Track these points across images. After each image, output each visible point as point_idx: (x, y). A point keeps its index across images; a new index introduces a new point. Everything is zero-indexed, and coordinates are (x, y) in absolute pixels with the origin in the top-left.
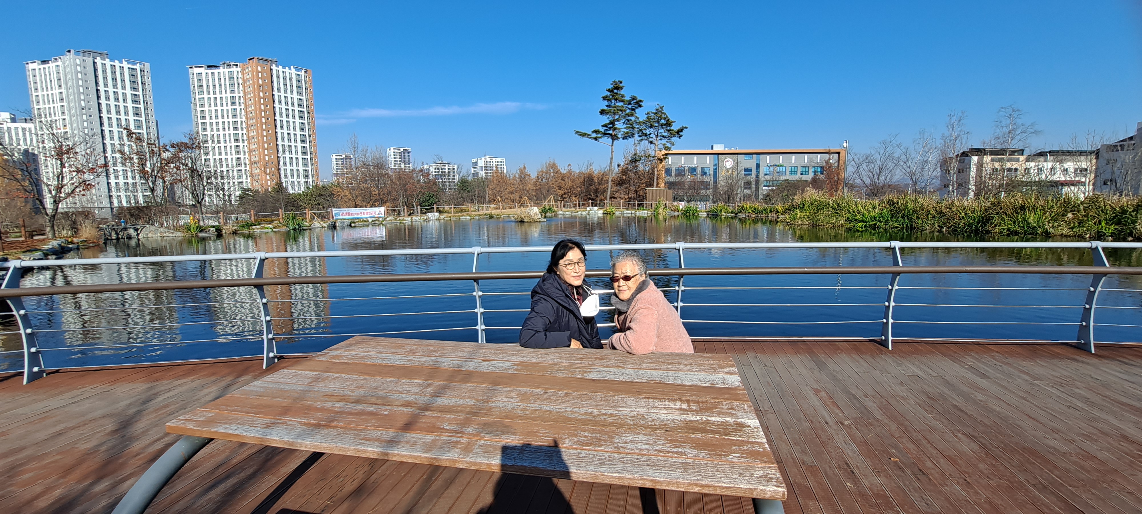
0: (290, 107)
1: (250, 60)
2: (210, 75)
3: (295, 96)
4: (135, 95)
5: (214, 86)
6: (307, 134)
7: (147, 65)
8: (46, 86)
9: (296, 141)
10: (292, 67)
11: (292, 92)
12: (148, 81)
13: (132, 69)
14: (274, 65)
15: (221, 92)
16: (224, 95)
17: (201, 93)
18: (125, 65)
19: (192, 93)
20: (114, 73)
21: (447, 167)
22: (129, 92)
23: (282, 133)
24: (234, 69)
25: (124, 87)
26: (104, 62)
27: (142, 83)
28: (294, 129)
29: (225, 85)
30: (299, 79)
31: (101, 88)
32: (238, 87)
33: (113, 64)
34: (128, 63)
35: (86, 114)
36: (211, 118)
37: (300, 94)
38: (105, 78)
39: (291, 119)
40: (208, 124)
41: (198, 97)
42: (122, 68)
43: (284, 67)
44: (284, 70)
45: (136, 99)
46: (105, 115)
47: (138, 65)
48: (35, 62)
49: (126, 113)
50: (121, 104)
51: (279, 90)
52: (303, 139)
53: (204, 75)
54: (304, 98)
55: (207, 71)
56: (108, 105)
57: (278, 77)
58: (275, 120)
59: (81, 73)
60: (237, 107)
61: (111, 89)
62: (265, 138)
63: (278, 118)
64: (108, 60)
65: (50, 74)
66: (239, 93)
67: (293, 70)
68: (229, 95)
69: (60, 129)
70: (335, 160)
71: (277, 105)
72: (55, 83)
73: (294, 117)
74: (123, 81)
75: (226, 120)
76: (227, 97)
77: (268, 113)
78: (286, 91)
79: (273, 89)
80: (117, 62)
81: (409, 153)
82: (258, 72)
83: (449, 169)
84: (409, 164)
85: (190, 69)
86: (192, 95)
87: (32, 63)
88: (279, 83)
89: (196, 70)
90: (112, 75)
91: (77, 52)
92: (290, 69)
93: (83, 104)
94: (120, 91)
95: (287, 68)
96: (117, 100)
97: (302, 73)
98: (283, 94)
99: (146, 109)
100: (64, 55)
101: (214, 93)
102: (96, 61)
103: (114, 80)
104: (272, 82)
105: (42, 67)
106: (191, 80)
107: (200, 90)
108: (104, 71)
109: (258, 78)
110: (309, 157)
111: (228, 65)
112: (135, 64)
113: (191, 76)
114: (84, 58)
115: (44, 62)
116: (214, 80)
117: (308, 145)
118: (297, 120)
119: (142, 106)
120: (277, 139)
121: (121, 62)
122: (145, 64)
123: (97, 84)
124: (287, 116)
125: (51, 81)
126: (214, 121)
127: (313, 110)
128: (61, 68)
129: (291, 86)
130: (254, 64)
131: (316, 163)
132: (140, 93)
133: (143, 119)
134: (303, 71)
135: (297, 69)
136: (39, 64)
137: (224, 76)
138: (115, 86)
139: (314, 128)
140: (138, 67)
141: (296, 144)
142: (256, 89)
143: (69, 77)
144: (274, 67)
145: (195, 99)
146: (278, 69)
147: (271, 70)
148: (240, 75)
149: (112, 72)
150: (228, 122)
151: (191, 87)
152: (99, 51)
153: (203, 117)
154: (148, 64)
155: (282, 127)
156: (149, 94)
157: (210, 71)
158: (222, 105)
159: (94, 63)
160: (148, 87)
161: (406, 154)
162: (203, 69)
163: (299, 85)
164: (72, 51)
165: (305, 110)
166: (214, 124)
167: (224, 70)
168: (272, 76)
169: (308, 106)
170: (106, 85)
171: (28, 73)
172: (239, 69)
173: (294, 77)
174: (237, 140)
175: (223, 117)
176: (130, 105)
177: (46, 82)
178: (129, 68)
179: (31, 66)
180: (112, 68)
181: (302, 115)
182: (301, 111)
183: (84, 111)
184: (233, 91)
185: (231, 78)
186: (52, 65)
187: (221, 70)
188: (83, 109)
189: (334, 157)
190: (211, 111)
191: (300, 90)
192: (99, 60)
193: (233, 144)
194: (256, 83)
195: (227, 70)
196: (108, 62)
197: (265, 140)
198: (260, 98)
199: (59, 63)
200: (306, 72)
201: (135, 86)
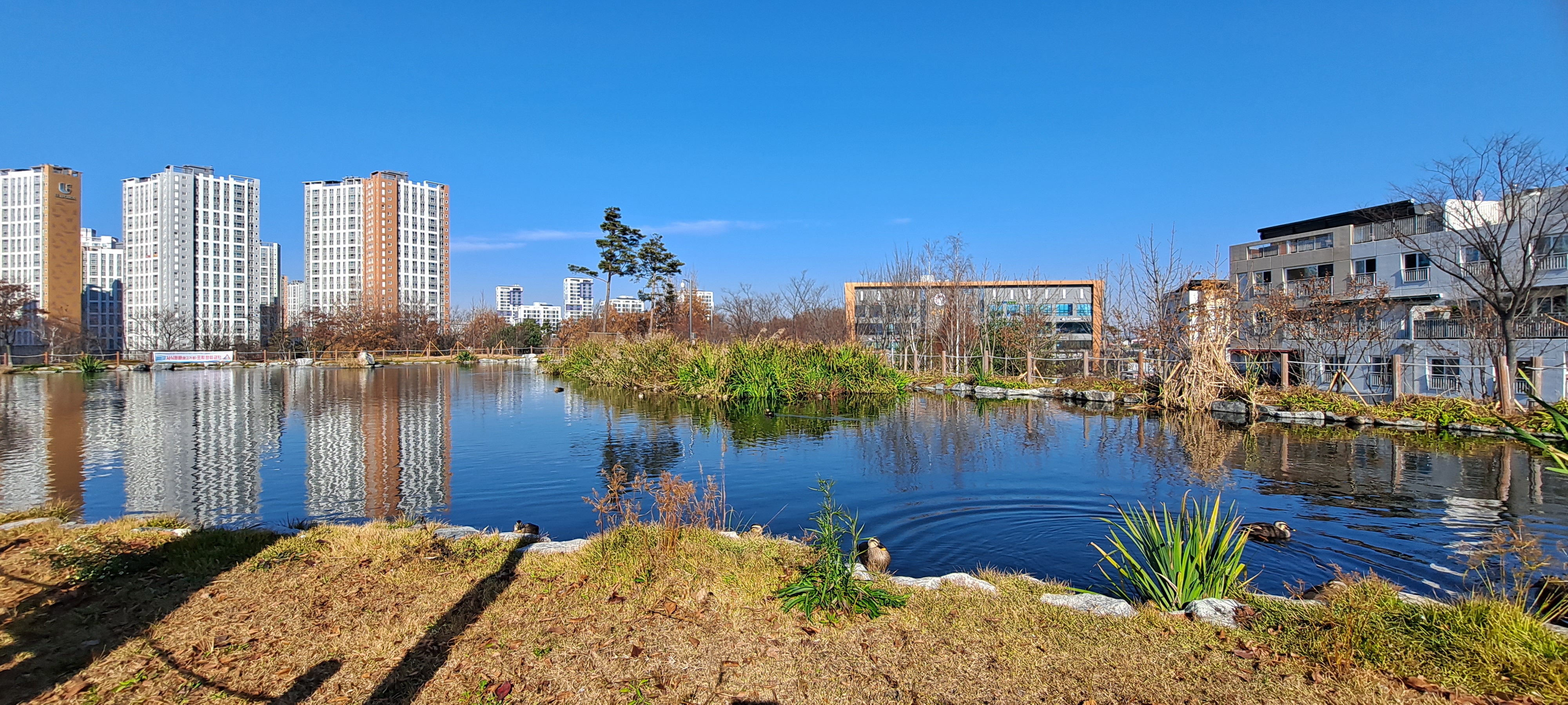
0: (419, 231)
1: (373, 174)
2: (328, 192)
3: (427, 217)
4: (239, 216)
5: (332, 205)
6: (438, 262)
8: (142, 206)
9: (423, 271)
10: (425, 182)
11: (422, 212)
12: (256, 200)
13: (239, 186)
14: (402, 181)
15: (339, 212)
16: (342, 216)
17: (316, 213)
18: (232, 182)
19: (306, 213)
22: (232, 213)
23: (406, 262)
24: (356, 185)
25: (226, 208)
26: (206, 179)
27: (249, 203)
28: (422, 256)
29: (345, 204)
30: (433, 196)
31: (200, 209)
32: (359, 206)
33: (217, 180)
34: (235, 179)
35: (179, 239)
36: (325, 242)
37: (433, 214)
38: (206, 197)
39: (419, 245)
40: (321, 251)
41: (312, 218)
42: (227, 185)
43: (414, 183)
44: (415, 186)
45: (240, 221)
46: (200, 240)
47: (246, 181)
48: (133, 180)
49: (226, 238)
50: (222, 227)
51: (406, 210)
52: (433, 268)
53: (321, 193)
54: (437, 219)
55: (325, 188)
56: (206, 229)
57: (406, 194)
58: (399, 246)
59: (178, 191)
60: (356, 230)
61: (211, 210)
63: (402, 243)
64: (211, 176)
65: (147, 194)
66: (359, 213)
67: (426, 186)
68: (348, 216)
69: (150, 256)
71: (402, 228)
72: (151, 204)
73: (423, 242)
74: (227, 200)
75: (342, 246)
76: (345, 219)
77: (390, 237)
78: (414, 211)
79: (398, 208)
80: (222, 178)
81: (590, 285)
82: (381, 188)
84: (590, 299)
85: (306, 186)
86: (306, 216)
87: (130, 180)
88: (406, 202)
89: (313, 187)
90: (215, 193)
91: (177, 169)
92: (422, 184)
93: (176, 227)
94: (221, 212)
95: (419, 184)
96: (217, 222)
98: (410, 215)
99: (250, 233)
100: (163, 171)
101: (331, 213)
102: (197, 177)
103: (217, 199)
104: (398, 200)
105: (139, 185)
106: (306, 199)
107: (315, 210)
108: (206, 189)
110: (438, 291)
111: (349, 181)
112: (243, 180)
113: (306, 194)
114: (184, 175)
115: (143, 179)
116: (332, 198)
117: (438, 276)
118: (427, 246)
119: (245, 229)
120: (398, 268)
121: (226, 178)
122: (255, 180)
123: (196, 204)
124: (415, 241)
125: (147, 201)
126: (328, 246)
127: (447, 234)
128: (159, 186)
129: (423, 205)
130: (378, 179)
132: (245, 214)
133: (246, 245)
134: (438, 187)
135: (430, 185)
136: (137, 182)
137: (344, 194)
138: (216, 207)
139: (447, 255)
140: (245, 184)
141: (423, 275)
142: (378, 210)
143: (165, 196)
145: (309, 221)
146: (406, 184)
147: (398, 185)
148: (362, 193)
149: (215, 190)
150: (344, 248)
151: (306, 206)
152: (202, 167)
153: (316, 242)
154: (258, 180)
155: (406, 255)
156: (256, 214)
157: (328, 188)
158: (339, 227)
159: (195, 180)
160: (256, 207)
162: (321, 185)
163: (433, 203)
164: (172, 167)
165: (437, 233)
166: (328, 250)
167: (344, 187)
168: (398, 193)
169: (441, 229)
170: (206, 205)
171: (124, 192)
172: (361, 185)
173: (426, 194)
174: (352, 271)
175: (338, 242)
176: (232, 228)
177: (142, 202)
178: (235, 185)
179: (128, 184)
180: (215, 186)
181: (433, 240)
182: (433, 235)
183: (177, 236)
184: (352, 211)
185: (352, 196)
186: (150, 182)
187: (341, 186)
188: (177, 233)
190: (325, 234)
191: (433, 210)
192: (201, 178)
193: (348, 275)
194: (378, 202)
195: (347, 187)
196: (211, 179)
197: (385, 270)
198: (381, 219)
199: (158, 180)
200: (443, 188)
201: (240, 206)
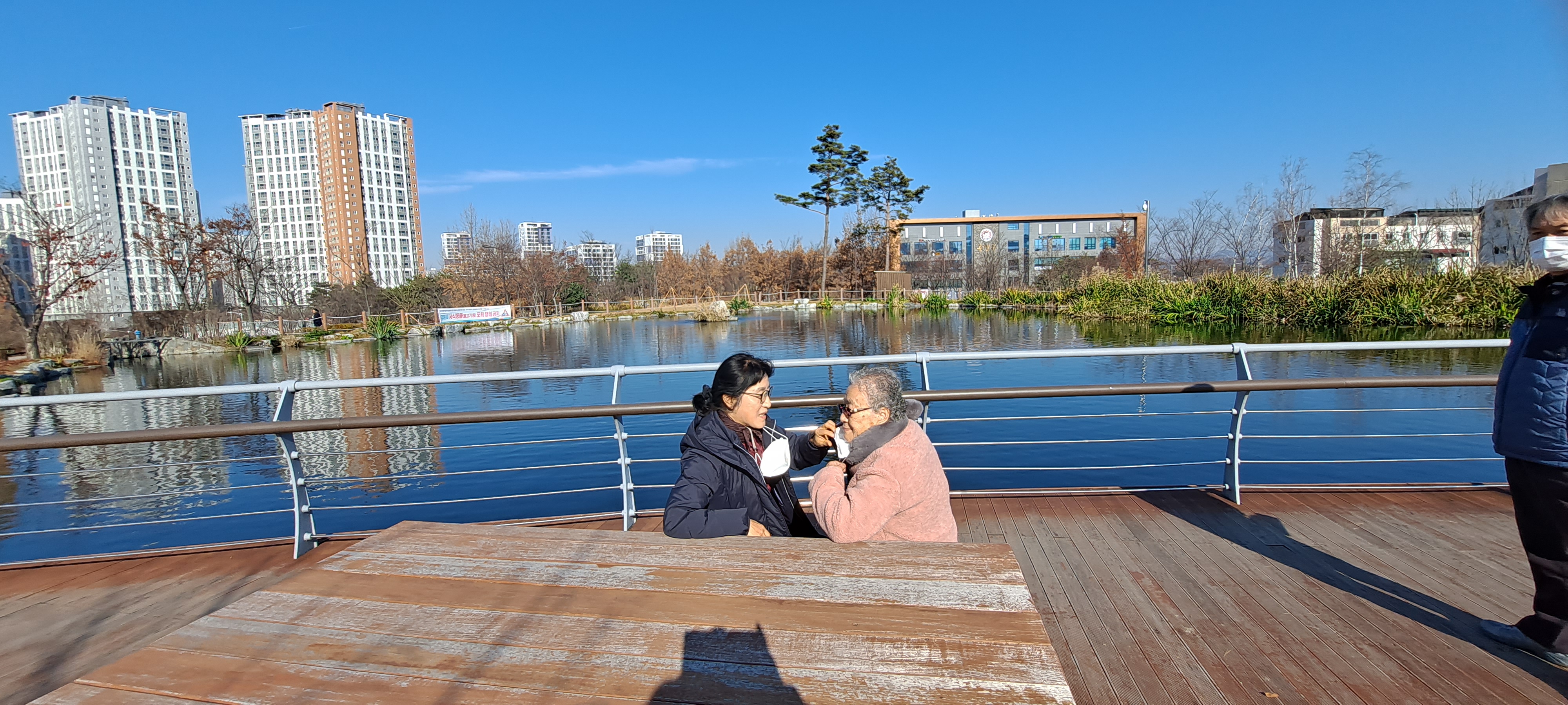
0: (383, 170)
1: (326, 106)
2: (271, 127)
3: (390, 155)
4: (166, 156)
5: (277, 142)
6: (406, 206)
7: (183, 116)
8: (42, 146)
9: (391, 216)
10: (385, 115)
11: (385, 149)
12: (184, 137)
13: (162, 121)
14: (360, 113)
15: (286, 151)
16: (290, 155)
17: (259, 152)
18: (153, 116)
19: (246, 153)
20: (136, 126)
21: (601, 248)
22: (157, 153)
23: (372, 206)
24: (305, 119)
25: (150, 147)
26: (122, 112)
27: (176, 141)
28: (389, 199)
29: (293, 141)
30: (395, 131)
31: (119, 148)
32: (311, 143)
33: (135, 114)
34: (157, 113)
35: (97, 184)
36: (272, 186)
37: (397, 151)
38: (124, 134)
39: (384, 187)
40: (269, 196)
41: (254, 158)
42: (147, 120)
43: (374, 116)
44: (374, 119)
45: (167, 163)
46: (123, 184)
47: (170, 115)
48: (25, 114)
49: (154, 182)
50: (147, 169)
51: (367, 146)
52: (402, 212)
53: (262, 128)
54: (402, 157)
55: (267, 123)
56: (128, 172)
57: (366, 129)
58: (362, 188)
59: (90, 127)
60: (309, 171)
61: (132, 150)
62: (348, 213)
63: (366, 185)
64: (127, 109)
65: (46, 130)
66: (312, 151)
67: (387, 119)
68: (298, 155)
69: (60, 205)
70: (446, 242)
71: (364, 167)
72: (54, 143)
73: (388, 183)
74: (149, 138)
75: (293, 189)
76: (294, 158)
77: (353, 178)
78: (376, 148)
79: (358, 145)
80: (141, 111)
81: (548, 229)
82: (338, 122)
83: (604, 250)
84: (549, 245)
85: (243, 120)
86: (246, 155)
87: (21, 115)
88: (366, 138)
89: (252, 122)
90: (134, 129)
91: (85, 99)
92: (382, 117)
93: (93, 170)
94: (145, 151)
95: (378, 117)
96: (141, 164)
97: (399, 123)
98: (372, 152)
99: (182, 175)
100: (66, 103)
101: (277, 152)
102: (111, 110)
103: (137, 136)
104: (358, 136)
105: (35, 120)
106: (244, 135)
107: (257, 149)
108: (123, 125)
109: (338, 131)
110: (409, 238)
111: (296, 114)
112: (166, 114)
113: (244, 130)
114: (95, 107)
115: (38, 113)
116: (276, 134)
117: (408, 222)
118: (393, 188)
119: (175, 171)
120: (364, 213)
121: (146, 112)
122: (181, 113)
123: (112, 142)
124: (379, 182)
125: (48, 139)
126: (277, 190)
127: (414, 174)
128: (62, 122)
129: (385, 141)
130: (333, 111)
131: (420, 245)
132: (173, 154)
133: (177, 189)
134: (400, 120)
135: (392, 118)
136: (31, 117)
137: (291, 129)
138: (138, 145)
139: (416, 198)
140: (170, 118)
141: (391, 221)
142: (336, 146)
143: (73, 133)
144: (360, 115)
145: (251, 161)
146: (365, 117)
147: (356, 119)
148: (313, 127)
149: (134, 126)
150: (297, 192)
151: (245, 144)
152: (115, 98)
153: (262, 186)
154: (185, 114)
155: (371, 197)
156: (186, 155)
157: (271, 123)
158: (288, 168)
159: (109, 114)
160: (185, 146)
161: (545, 231)
162: (262, 119)
163: (396, 139)
164: (78, 98)
165: (404, 173)
166: (277, 195)
167: (291, 121)
168: (357, 127)
169: (407, 169)
170: (125, 144)
171: (15, 128)
172: (311, 119)
173: (388, 129)
174: (309, 217)
175: (289, 185)
176: (159, 170)
177: (41, 140)
178: (157, 120)
179: (20, 119)
180: (133, 120)
181: (399, 180)
182: (399, 175)
183: (94, 180)
184: (303, 149)
185: (301, 132)
186: (49, 117)
187: (287, 120)
188: (93, 177)
189: (445, 236)
190: (272, 176)
191: (396, 147)
192: (115, 110)
193: (304, 222)
194: (335, 138)
195: (295, 121)
196: (128, 112)
197: (349, 216)
198: (341, 158)
199: (60, 114)
200: (404, 121)
201: (166, 145)
